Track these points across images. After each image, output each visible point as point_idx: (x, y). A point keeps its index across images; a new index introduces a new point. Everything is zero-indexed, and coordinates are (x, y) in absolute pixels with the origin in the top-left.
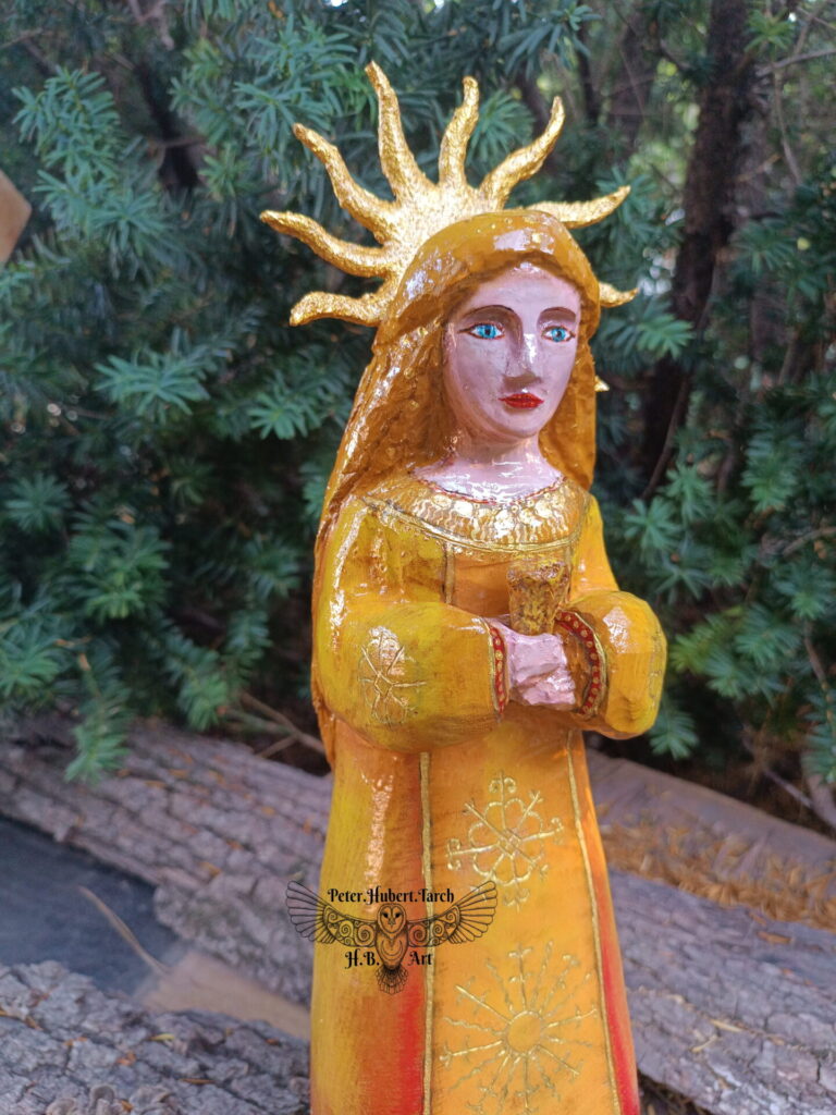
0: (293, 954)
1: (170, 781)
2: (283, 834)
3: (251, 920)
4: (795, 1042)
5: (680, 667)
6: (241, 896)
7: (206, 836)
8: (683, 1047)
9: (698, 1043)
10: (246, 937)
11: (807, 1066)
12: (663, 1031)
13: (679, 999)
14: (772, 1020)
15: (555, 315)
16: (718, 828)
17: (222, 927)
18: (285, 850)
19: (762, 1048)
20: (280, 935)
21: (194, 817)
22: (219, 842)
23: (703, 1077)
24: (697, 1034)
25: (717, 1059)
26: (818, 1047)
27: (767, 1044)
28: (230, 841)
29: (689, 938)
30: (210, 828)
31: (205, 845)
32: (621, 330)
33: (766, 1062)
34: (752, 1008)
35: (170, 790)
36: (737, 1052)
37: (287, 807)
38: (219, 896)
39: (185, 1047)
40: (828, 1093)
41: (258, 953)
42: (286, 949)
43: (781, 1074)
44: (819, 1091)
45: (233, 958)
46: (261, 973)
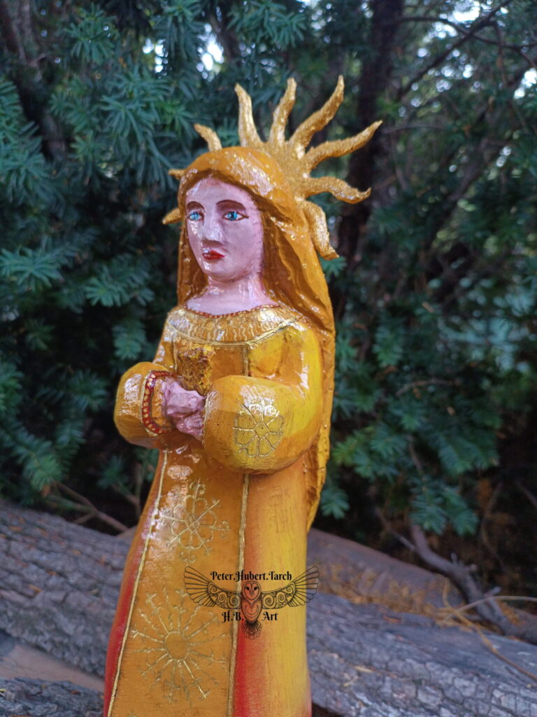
0: (90, 640)
1: (9, 533)
2: (86, 566)
3: (62, 620)
4: (404, 676)
5: (339, 461)
6: (55, 603)
7: (34, 567)
8: (338, 684)
9: (347, 681)
10: (59, 631)
11: (410, 690)
12: (327, 676)
13: (336, 656)
14: (390, 664)
15: (227, 205)
16: (361, 565)
17: (41, 626)
18: (87, 576)
19: (384, 681)
20: (81, 628)
21: (25, 556)
22: (41, 571)
23: (349, 700)
24: (346, 676)
25: (358, 690)
26: (417, 678)
27: (388, 678)
28: (49, 570)
29: (343, 621)
30: (35, 563)
31: (32, 573)
33: (387, 689)
34: (379, 657)
35: (9, 539)
36: (370, 684)
37: (89, 550)
38: (40, 605)
39: (13, 696)
40: (422, 705)
41: (66, 641)
42: (85, 637)
43: (395, 695)
44: (417, 704)
45: (48, 647)
46: (67, 655)
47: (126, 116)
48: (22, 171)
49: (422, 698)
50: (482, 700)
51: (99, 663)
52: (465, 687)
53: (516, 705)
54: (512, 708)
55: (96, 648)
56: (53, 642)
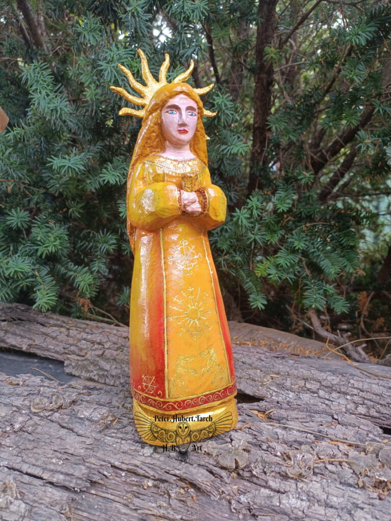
0: (119, 371)
1: (68, 327)
2: (114, 339)
3: (102, 363)
4: (298, 377)
6: (99, 356)
7: (84, 342)
8: (260, 384)
9: (265, 382)
10: (102, 369)
11: (302, 383)
12: (254, 380)
13: (259, 371)
14: (290, 372)
15: (190, 108)
16: (279, 339)
17: (91, 368)
18: (115, 343)
19: (286, 380)
20: (114, 366)
21: (79, 336)
22: (88, 343)
23: (266, 390)
24: (265, 380)
25: (271, 385)
26: (305, 377)
27: (288, 379)
28: (93, 343)
29: (263, 356)
30: (85, 340)
31: (83, 344)
32: (226, 148)
33: (288, 383)
34: (284, 370)
35: (68, 329)
36: (278, 382)
37: (115, 332)
38: (90, 358)
39: (82, 388)
40: (308, 390)
41: (106, 373)
42: (116, 371)
43: (293, 386)
44: (305, 389)
45: (96, 378)
46: (107, 380)
47: (111, 71)
48: (58, 109)
49: (308, 386)
50: (343, 385)
51: (125, 382)
52: (333, 379)
53: (363, 386)
54: (361, 387)
55: (123, 375)
56: (98, 375)
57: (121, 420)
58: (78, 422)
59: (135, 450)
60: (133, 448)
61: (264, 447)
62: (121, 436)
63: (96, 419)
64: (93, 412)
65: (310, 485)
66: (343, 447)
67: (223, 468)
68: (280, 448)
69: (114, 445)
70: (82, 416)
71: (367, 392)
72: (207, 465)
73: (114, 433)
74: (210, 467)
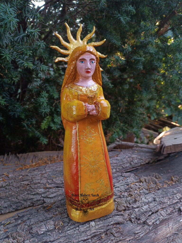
57: (64, 221)
58: (43, 237)
59: (87, 228)
60: (85, 227)
61: (122, 196)
62: (73, 227)
63: (52, 228)
64: (46, 226)
65: (142, 200)
66: (137, 184)
67: (120, 211)
68: (126, 194)
69: (75, 233)
70: (43, 232)
71: (113, 164)
72: (115, 214)
73: (67, 228)
74: (117, 213)
